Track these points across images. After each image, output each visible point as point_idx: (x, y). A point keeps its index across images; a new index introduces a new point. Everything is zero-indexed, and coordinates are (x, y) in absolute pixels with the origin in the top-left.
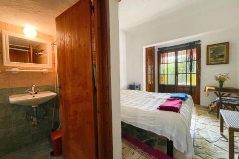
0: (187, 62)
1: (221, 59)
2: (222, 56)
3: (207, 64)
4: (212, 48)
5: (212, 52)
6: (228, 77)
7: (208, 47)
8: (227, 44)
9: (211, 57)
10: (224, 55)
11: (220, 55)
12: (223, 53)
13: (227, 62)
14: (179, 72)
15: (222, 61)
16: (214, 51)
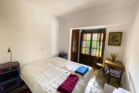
0: (97, 41)
1: (117, 42)
2: (117, 41)
3: (108, 45)
4: (112, 35)
5: (112, 37)
6: (118, 56)
7: (110, 33)
8: (121, 33)
9: (111, 41)
10: (118, 40)
11: (116, 40)
12: (118, 39)
13: (119, 45)
14: (92, 47)
15: (117, 43)
16: (113, 37)
